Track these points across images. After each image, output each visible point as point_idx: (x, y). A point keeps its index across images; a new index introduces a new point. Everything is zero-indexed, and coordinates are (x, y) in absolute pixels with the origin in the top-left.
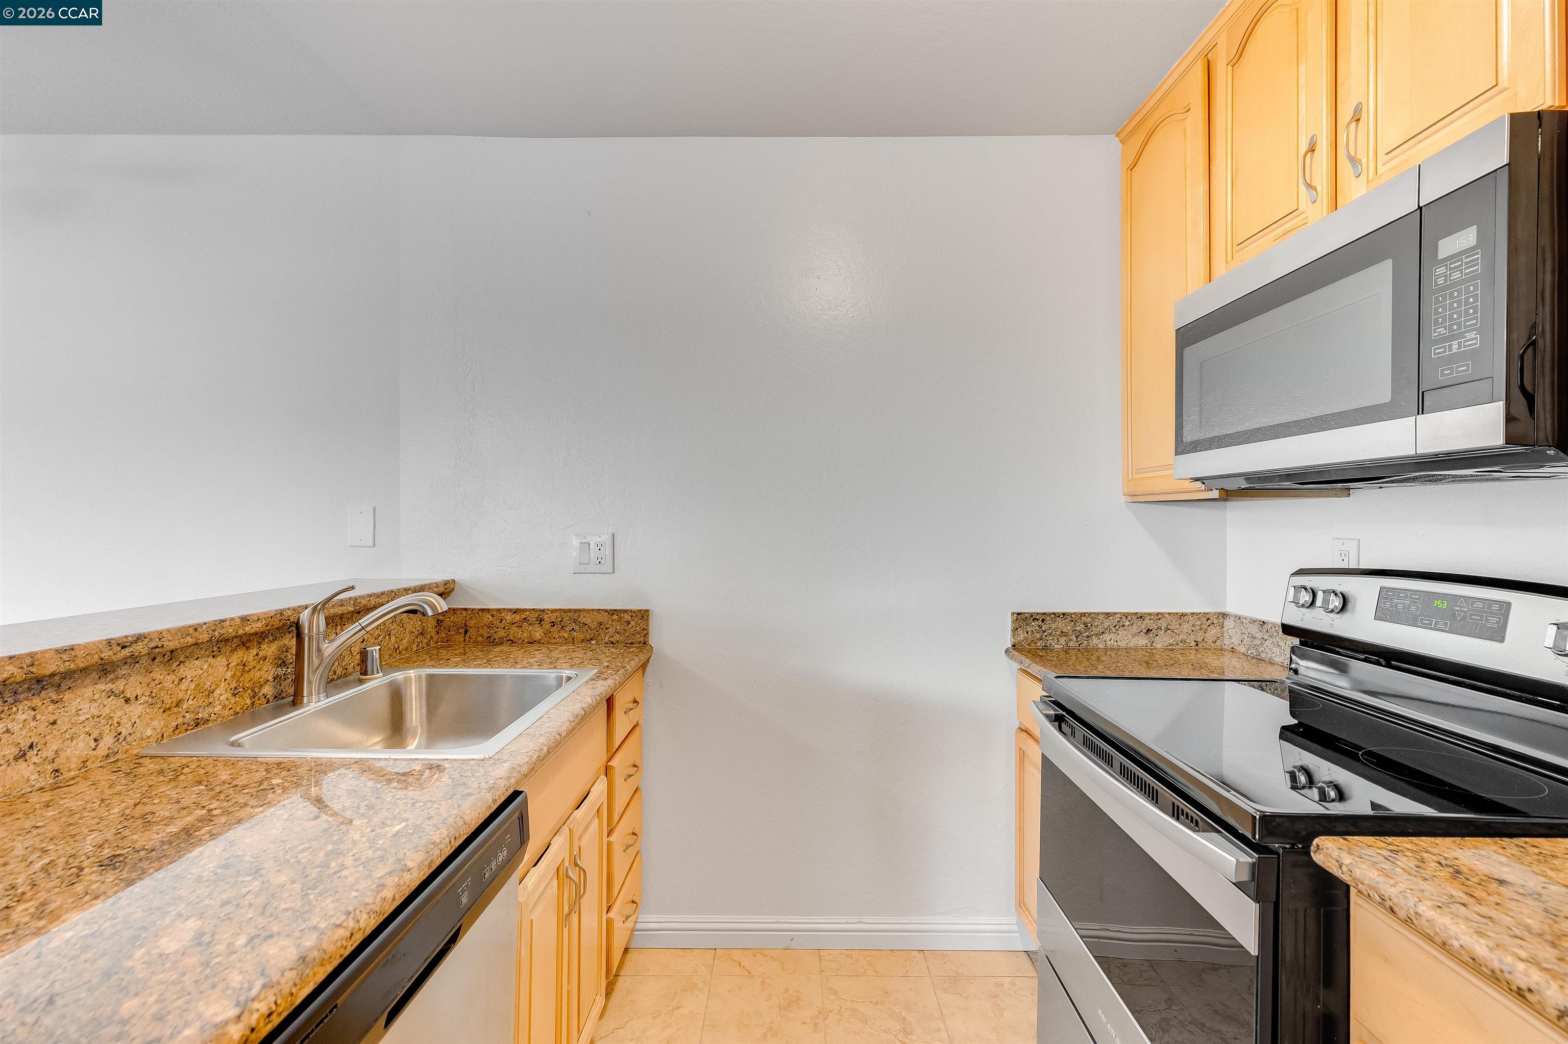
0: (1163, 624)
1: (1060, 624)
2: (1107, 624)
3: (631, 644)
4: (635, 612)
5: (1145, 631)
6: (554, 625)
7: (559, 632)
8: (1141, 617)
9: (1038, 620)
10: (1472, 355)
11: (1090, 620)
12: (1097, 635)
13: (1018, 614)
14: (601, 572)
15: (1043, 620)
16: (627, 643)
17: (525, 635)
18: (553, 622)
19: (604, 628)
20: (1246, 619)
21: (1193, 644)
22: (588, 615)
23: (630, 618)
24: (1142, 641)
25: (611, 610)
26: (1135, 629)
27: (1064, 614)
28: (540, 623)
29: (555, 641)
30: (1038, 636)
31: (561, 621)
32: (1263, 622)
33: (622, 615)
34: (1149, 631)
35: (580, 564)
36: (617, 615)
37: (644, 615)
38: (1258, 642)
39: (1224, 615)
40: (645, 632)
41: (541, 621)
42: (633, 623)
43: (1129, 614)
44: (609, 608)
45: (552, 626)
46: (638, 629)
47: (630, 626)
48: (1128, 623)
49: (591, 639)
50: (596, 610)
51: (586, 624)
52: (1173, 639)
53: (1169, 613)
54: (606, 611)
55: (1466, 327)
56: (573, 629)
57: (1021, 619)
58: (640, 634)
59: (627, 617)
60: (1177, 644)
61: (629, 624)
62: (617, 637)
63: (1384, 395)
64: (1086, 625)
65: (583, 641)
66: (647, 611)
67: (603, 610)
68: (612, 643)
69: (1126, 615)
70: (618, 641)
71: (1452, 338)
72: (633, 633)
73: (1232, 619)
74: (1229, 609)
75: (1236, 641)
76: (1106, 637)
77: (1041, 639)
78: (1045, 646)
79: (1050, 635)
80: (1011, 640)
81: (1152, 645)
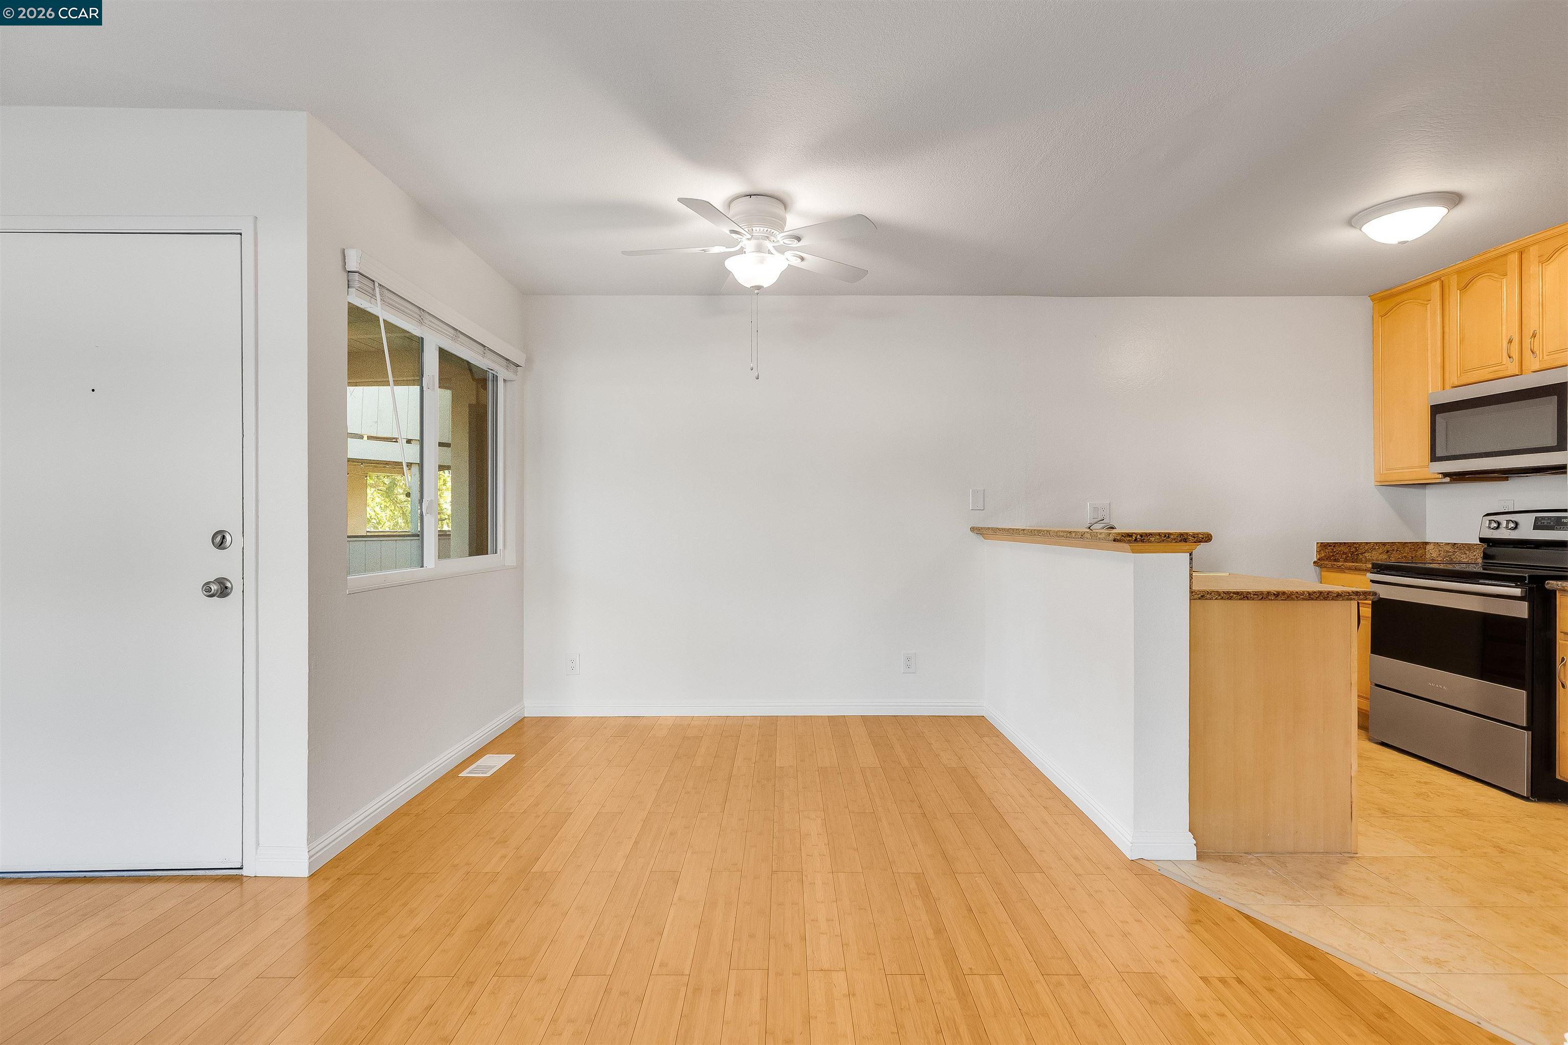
1: (1342, 548)
2: (1367, 548)
5: (1386, 551)
8: (1384, 544)
9: (1331, 546)
11: (1358, 546)
13: (1321, 543)
15: (1334, 546)
20: (1442, 543)
24: (1384, 556)
26: (1380, 551)
27: (1345, 543)
30: (1331, 554)
34: (1388, 552)
35: (1093, 518)
38: (1451, 554)
39: (1427, 543)
48: (1377, 547)
53: (1398, 542)
57: (1323, 546)
60: (1402, 558)
64: (1356, 548)
69: (1377, 543)
73: (1431, 544)
74: (1427, 540)
75: (1434, 555)
76: (1366, 555)
77: (1333, 556)
78: (1335, 559)
79: (1338, 554)
80: (1317, 557)
81: (1389, 559)
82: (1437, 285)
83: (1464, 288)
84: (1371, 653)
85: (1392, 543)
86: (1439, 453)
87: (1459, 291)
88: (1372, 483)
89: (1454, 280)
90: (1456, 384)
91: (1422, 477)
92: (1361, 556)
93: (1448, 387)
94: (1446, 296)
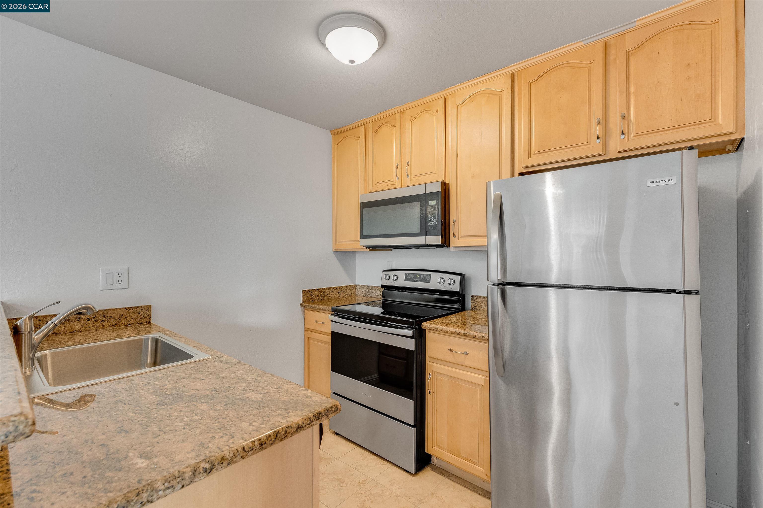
0: (342, 289)
1: (316, 293)
2: (329, 291)
3: (141, 323)
4: (143, 307)
5: (338, 292)
6: (89, 320)
7: (93, 323)
8: (337, 288)
9: (310, 292)
10: (436, 226)
11: (324, 290)
12: (326, 295)
13: (305, 290)
14: (121, 288)
15: (312, 292)
16: (139, 323)
17: (67, 329)
18: (89, 318)
19: (124, 318)
20: (363, 286)
21: (349, 295)
22: (113, 312)
23: (140, 310)
24: (337, 296)
25: (128, 308)
26: (336, 292)
27: (317, 289)
28: (78, 320)
29: (90, 329)
31: (94, 317)
32: (369, 286)
33: (135, 309)
34: (339, 292)
35: (107, 285)
36: (132, 310)
37: (148, 308)
38: (367, 292)
39: (356, 285)
40: (149, 317)
41: (79, 319)
42: (142, 313)
43: (334, 287)
44: (127, 306)
45: (87, 321)
46: (146, 315)
47: (141, 314)
48: (334, 290)
49: (116, 324)
50: (118, 309)
51: (112, 317)
52: (345, 294)
53: (344, 286)
54: (125, 308)
55: (434, 220)
56: (103, 321)
57: (306, 292)
58: (146, 318)
59: (138, 310)
61: (140, 313)
62: (133, 321)
63: (418, 230)
64: (323, 292)
65: (110, 326)
66: (151, 306)
67: (123, 308)
68: (129, 325)
69: (333, 288)
70: (133, 323)
71: (432, 222)
72: (142, 318)
73: (359, 286)
74: (357, 284)
75: (360, 293)
76: (329, 295)
77: (311, 298)
78: (313, 301)
79: (314, 297)
80: (302, 301)
81: (340, 297)
82: (363, 127)
83: (375, 132)
84: (331, 371)
85: (341, 287)
86: (364, 234)
87: (373, 133)
88: (331, 250)
89: (371, 125)
90: (372, 191)
91: (355, 247)
92: (326, 297)
93: (368, 192)
94: (367, 136)
